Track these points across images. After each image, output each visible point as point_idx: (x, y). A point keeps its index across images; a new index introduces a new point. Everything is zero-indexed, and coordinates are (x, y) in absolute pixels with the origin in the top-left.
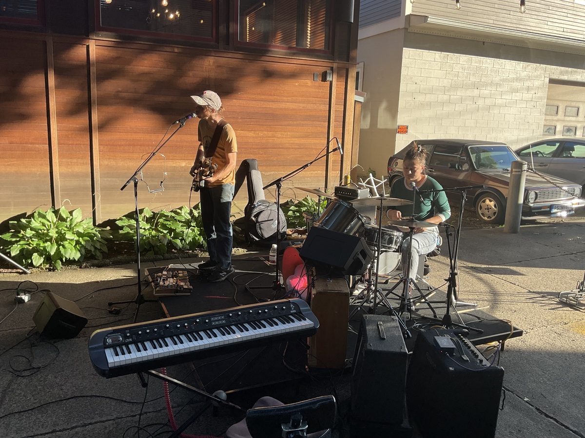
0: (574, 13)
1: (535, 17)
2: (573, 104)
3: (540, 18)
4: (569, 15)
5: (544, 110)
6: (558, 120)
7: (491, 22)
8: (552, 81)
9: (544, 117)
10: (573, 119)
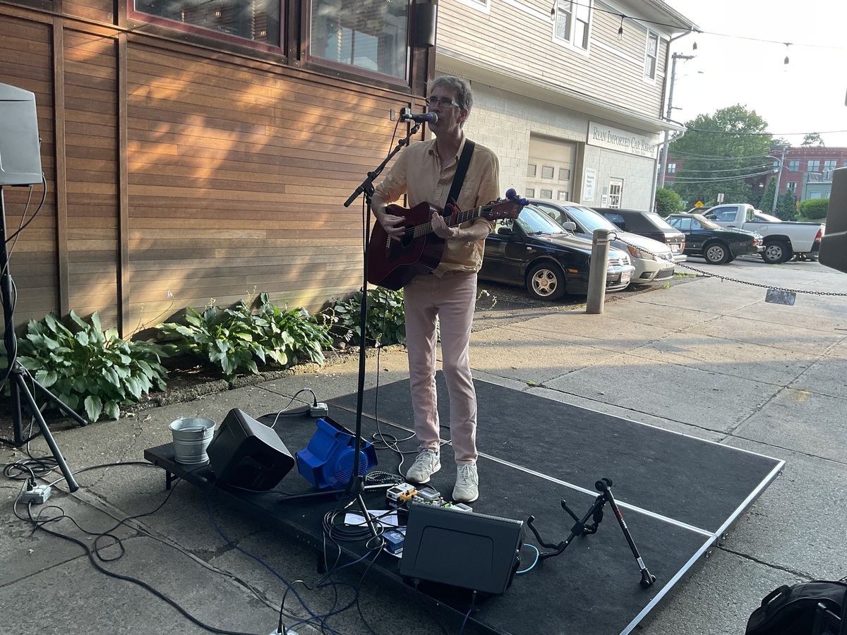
0: (552, 54)
1: (518, 55)
2: (549, 164)
3: (522, 56)
4: (548, 57)
5: (526, 170)
6: (536, 183)
7: (478, 55)
8: (534, 136)
9: (525, 178)
10: (549, 181)
